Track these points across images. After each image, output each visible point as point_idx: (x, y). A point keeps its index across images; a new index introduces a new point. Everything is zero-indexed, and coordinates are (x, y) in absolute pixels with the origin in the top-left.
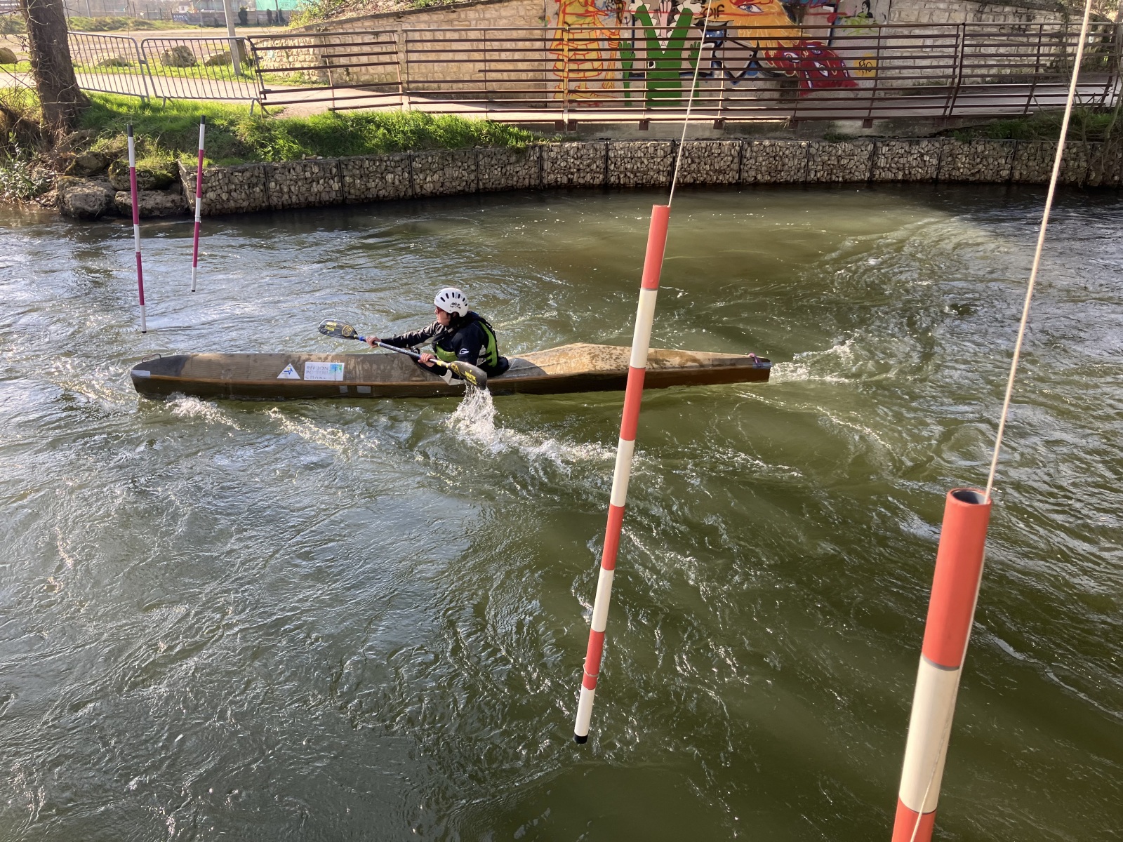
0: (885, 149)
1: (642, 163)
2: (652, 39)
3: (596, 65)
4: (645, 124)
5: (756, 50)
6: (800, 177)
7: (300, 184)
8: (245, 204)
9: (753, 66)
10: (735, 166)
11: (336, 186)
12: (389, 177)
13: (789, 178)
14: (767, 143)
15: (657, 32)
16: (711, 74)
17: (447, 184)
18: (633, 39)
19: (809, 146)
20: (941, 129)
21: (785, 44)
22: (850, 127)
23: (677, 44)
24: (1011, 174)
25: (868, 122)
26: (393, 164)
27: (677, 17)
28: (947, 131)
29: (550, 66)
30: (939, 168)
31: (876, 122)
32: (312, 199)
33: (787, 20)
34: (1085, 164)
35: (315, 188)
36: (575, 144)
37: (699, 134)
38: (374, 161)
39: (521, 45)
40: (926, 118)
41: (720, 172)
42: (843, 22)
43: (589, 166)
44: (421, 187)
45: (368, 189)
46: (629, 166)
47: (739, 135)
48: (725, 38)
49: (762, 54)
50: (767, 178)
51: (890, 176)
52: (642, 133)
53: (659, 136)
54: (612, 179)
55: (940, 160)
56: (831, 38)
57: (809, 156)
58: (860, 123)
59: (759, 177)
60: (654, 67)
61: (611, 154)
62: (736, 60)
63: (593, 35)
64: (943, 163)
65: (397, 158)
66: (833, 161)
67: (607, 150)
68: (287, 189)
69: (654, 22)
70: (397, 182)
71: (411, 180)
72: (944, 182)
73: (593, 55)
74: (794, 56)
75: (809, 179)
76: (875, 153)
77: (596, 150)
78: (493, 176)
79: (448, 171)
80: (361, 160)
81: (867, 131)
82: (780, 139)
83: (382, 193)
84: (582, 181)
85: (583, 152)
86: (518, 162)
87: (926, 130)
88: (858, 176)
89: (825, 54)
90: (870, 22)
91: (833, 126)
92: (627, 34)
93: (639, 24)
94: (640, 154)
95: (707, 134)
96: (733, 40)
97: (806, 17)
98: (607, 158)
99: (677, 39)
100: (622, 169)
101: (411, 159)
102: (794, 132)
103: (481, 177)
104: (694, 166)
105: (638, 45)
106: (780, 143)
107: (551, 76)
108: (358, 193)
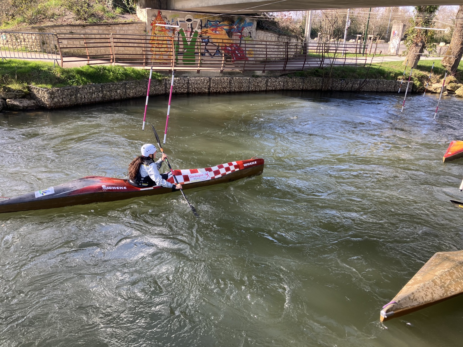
0: (270, 80)
1: (200, 85)
2: (185, 41)
3: (166, 49)
4: (198, 71)
5: (218, 46)
6: (247, 89)
7: (88, 94)
8: (69, 103)
9: (218, 52)
10: (228, 86)
11: (101, 95)
12: (118, 91)
13: (244, 90)
14: (237, 78)
15: (187, 39)
16: (205, 54)
17: (137, 93)
18: (179, 41)
19: (249, 79)
20: (283, 74)
21: (228, 45)
22: (259, 73)
23: (193, 43)
24: (303, 87)
25: (264, 71)
26: (120, 86)
27: (193, 33)
28: (285, 74)
29: (149, 49)
30: (284, 86)
31: (266, 71)
32: (92, 100)
33: (227, 37)
34: (321, 84)
35: (94, 96)
36: (177, 78)
37: (216, 75)
38: (114, 85)
39: (137, 41)
40: (279, 70)
41: (224, 88)
42: (244, 38)
43: (182, 86)
44: (129, 95)
45: (111, 96)
46: (196, 86)
47: (228, 75)
48: (209, 42)
49: (220, 48)
50: (238, 90)
51: (271, 88)
52: (198, 75)
53: (203, 75)
54: (190, 91)
55: (284, 83)
56: (240, 44)
57: (249, 82)
58: (261, 72)
59: (236, 89)
60: (186, 51)
61: (190, 82)
62: (212, 50)
63: (165, 38)
64: (285, 84)
65: (121, 84)
66: (256, 84)
67: (188, 80)
68: (84, 96)
69: (186, 35)
70: (121, 93)
71: (126, 92)
72: (285, 90)
73: (165, 46)
74: (230, 49)
75: (250, 90)
76: (267, 81)
77: (184, 80)
79: (138, 89)
80: (109, 85)
82: (241, 77)
83: (116, 97)
84: (180, 92)
85: (181, 81)
86: (159, 85)
87: (279, 74)
88: (263, 89)
89: (239, 48)
90: (251, 39)
91: (254, 72)
92: (176, 39)
93: (180, 35)
94: (199, 82)
95: (218, 75)
96: (212, 43)
97: (233, 36)
98: (188, 83)
99: (194, 41)
100: (194, 87)
101: (126, 84)
102: (244, 75)
104: (216, 86)
105: (180, 43)
106: (241, 78)
107: (150, 53)
108: (108, 98)
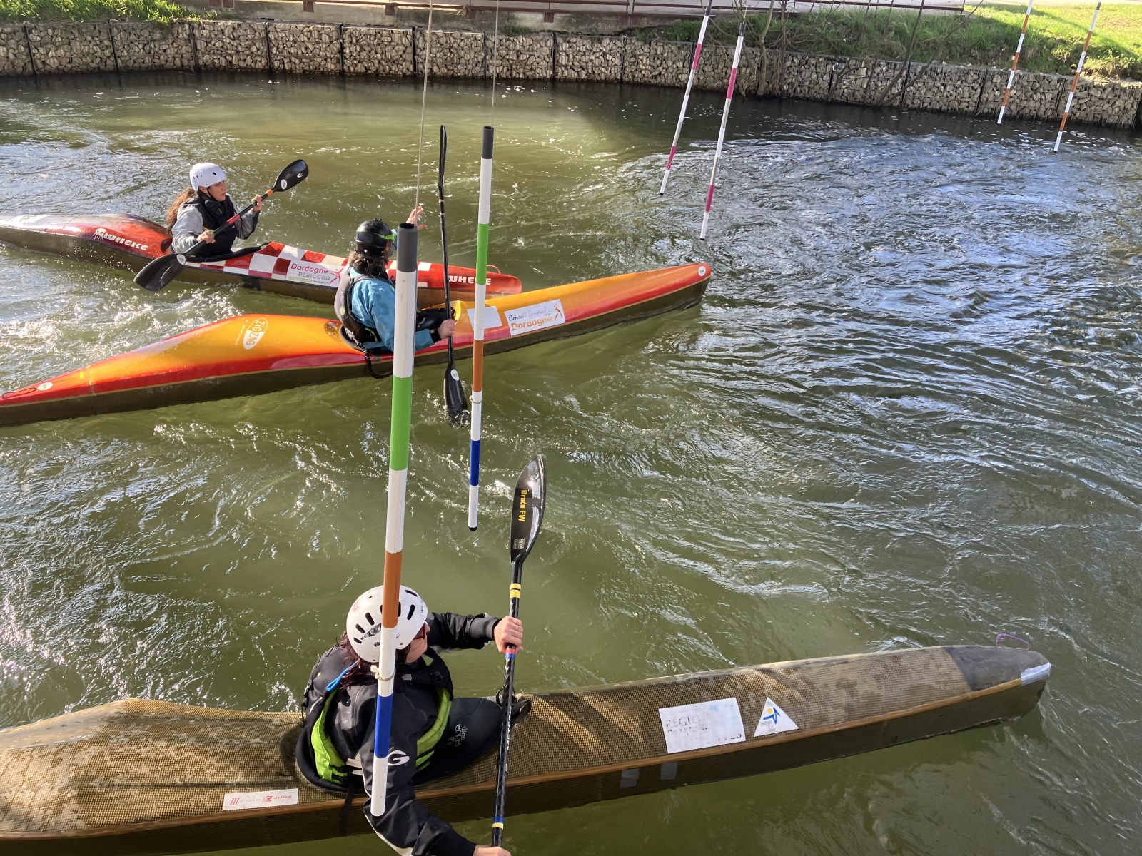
0: (565, 46)
1: (307, 48)
4: (309, 5)
6: (479, 71)
10: (409, 57)
12: (1, 50)
13: (467, 72)
14: (440, 32)
17: (76, 60)
19: (486, 38)
20: (625, 27)
22: (531, 20)
25: (549, 15)
26: (4, 36)
28: (630, 29)
30: (623, 68)
31: (557, 16)
36: (230, 23)
37: (370, 20)
40: (610, 14)
41: (392, 62)
43: (248, 47)
44: (44, 62)
46: (293, 51)
47: (411, 23)
50: (444, 70)
51: (573, 75)
52: (307, 15)
53: (327, 19)
54: (276, 64)
55: (623, 61)
57: (485, 49)
58: (540, 16)
59: (435, 69)
61: (271, 36)
64: (627, 64)
66: (512, 56)
67: (267, 32)
70: (11, 57)
71: (30, 55)
72: (628, 84)
75: (488, 74)
76: (555, 49)
77: (254, 30)
78: (134, 53)
79: (77, 46)
81: (549, 26)
82: (455, 29)
84: (242, 64)
85: (240, 32)
86: (164, 39)
87: (611, 27)
88: (540, 73)
91: (513, 18)
94: (303, 38)
95: (379, 20)
98: (267, 40)
100: (285, 53)
101: (27, 31)
102: (472, 22)
103: (118, 53)
104: (365, 54)
106: (456, 34)
